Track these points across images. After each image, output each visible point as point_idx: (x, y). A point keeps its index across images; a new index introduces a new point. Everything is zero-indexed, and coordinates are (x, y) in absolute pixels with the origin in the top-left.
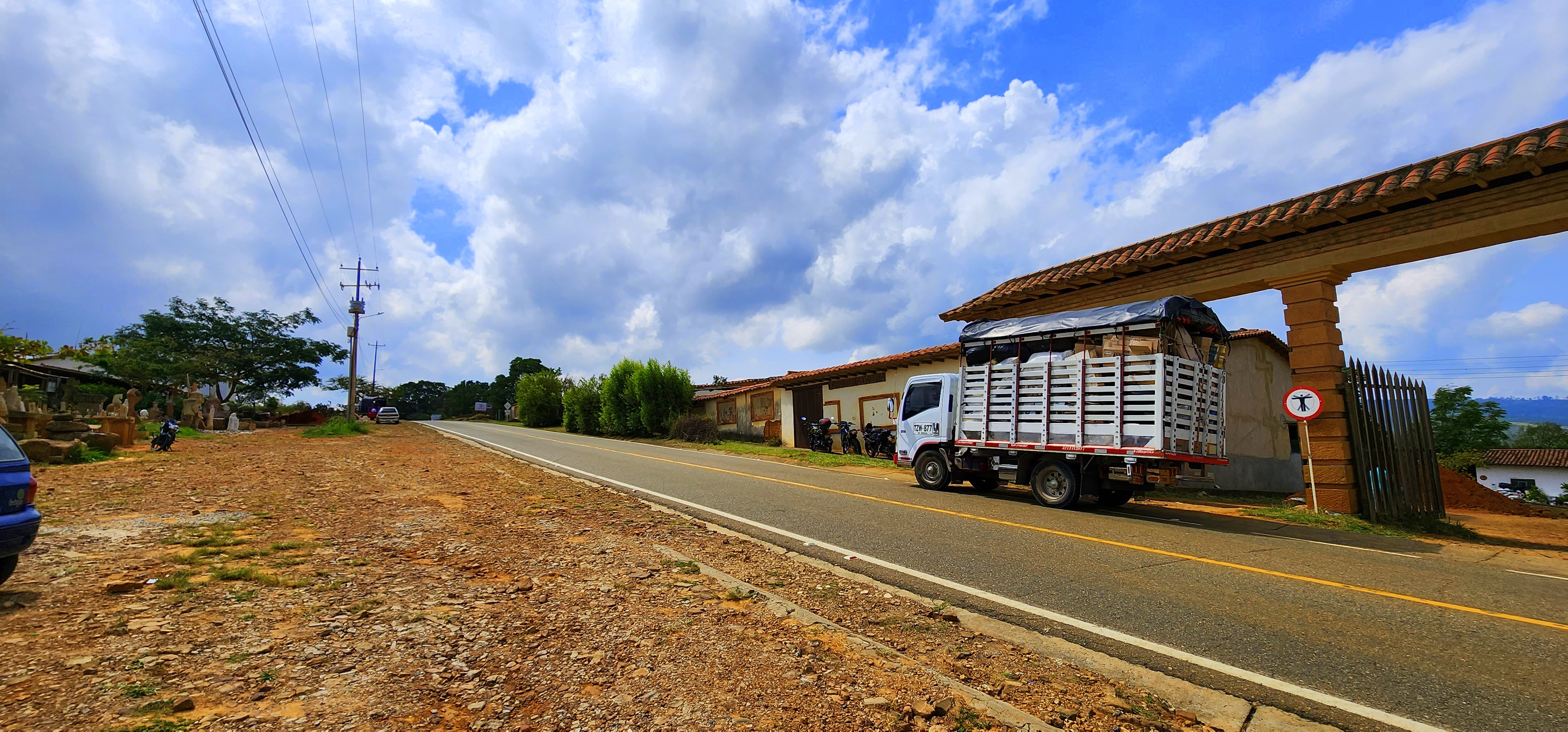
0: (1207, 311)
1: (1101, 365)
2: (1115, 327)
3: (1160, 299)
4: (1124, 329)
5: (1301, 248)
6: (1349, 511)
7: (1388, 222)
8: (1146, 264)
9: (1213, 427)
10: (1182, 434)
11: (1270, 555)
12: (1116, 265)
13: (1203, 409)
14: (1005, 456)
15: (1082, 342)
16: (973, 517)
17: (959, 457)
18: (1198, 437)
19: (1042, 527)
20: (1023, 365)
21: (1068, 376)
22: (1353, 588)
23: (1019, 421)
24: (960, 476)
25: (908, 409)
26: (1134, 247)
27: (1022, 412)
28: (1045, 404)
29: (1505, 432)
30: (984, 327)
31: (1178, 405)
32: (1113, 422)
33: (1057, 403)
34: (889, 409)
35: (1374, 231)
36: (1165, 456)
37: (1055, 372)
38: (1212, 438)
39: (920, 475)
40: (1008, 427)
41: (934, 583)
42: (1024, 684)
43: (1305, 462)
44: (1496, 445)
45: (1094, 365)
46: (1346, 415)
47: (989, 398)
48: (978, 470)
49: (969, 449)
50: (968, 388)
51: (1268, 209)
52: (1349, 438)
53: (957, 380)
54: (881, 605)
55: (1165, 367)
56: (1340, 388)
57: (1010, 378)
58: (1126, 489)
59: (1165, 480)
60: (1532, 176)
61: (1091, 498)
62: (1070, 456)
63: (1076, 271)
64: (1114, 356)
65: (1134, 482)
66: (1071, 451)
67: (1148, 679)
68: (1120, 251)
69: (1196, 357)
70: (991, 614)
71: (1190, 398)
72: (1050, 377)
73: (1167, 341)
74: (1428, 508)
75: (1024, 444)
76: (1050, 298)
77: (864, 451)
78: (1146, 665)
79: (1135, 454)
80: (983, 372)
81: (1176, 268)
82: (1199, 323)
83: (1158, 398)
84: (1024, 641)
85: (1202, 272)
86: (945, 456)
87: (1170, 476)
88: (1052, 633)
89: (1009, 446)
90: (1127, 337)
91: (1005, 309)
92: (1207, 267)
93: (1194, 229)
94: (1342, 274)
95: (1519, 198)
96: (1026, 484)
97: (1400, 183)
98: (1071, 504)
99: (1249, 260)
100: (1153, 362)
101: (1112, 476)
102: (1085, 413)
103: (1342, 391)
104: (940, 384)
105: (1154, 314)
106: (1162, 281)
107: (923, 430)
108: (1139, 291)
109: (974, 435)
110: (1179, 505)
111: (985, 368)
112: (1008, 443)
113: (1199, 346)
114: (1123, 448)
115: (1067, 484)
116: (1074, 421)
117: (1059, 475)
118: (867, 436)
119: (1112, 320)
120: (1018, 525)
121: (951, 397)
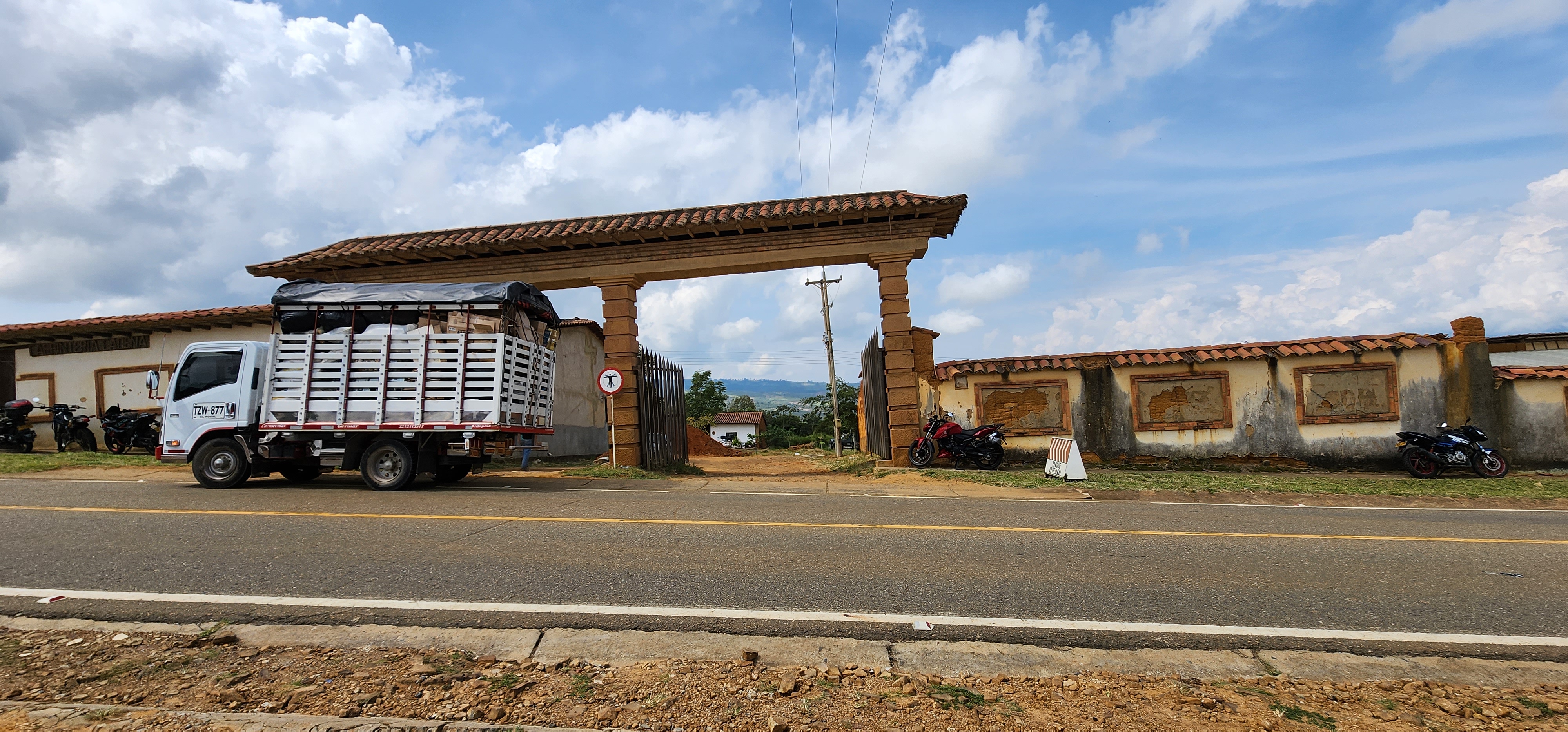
0: (543, 299)
1: (445, 341)
2: (461, 304)
3: (504, 283)
4: (470, 307)
5: (616, 257)
6: (635, 464)
7: (668, 247)
8: (497, 247)
9: (543, 401)
10: (517, 408)
11: (576, 506)
12: (469, 243)
13: (536, 386)
14: (329, 439)
15: (426, 316)
16: (278, 513)
17: (265, 444)
18: (530, 410)
19: (368, 513)
20: (357, 337)
21: (409, 351)
22: (625, 521)
23: (348, 398)
24: (262, 466)
25: (183, 385)
26: (487, 230)
27: (353, 389)
28: (382, 379)
29: (725, 402)
30: (308, 288)
31: (515, 381)
32: (453, 398)
33: (396, 379)
34: (150, 386)
35: (660, 252)
36: (501, 428)
37: (394, 346)
38: (542, 411)
39: (202, 471)
40: (335, 406)
41: (205, 603)
42: (320, 685)
43: (610, 428)
44: (720, 410)
45: (438, 341)
46: (637, 390)
47: (311, 373)
48: (291, 457)
49: (280, 434)
50: (281, 361)
51: (596, 219)
52: (638, 408)
53: (266, 350)
54: (108, 652)
55: (505, 347)
56: (635, 369)
57: (341, 351)
58: (466, 463)
59: (500, 451)
60: (739, 234)
61: (428, 476)
62: (407, 434)
63: (428, 242)
64: (459, 333)
65: (471, 456)
66: (409, 429)
67: (457, 637)
68: (474, 231)
69: (533, 339)
70: (286, 620)
71: (525, 375)
72: (390, 351)
73: (508, 322)
74: (680, 457)
75: (354, 424)
76: (398, 266)
77: (102, 445)
78: (457, 625)
79: (474, 428)
80: (304, 342)
81: (523, 256)
82: (537, 308)
83: (497, 375)
84: (327, 640)
85: (544, 263)
86: (245, 445)
87: (506, 447)
88: (363, 622)
89: (336, 427)
90: (472, 316)
91: (342, 271)
92: (549, 260)
93: (540, 223)
94: (640, 281)
95: (732, 246)
96: (357, 469)
97: (676, 220)
98: (407, 484)
99: (581, 259)
100: (495, 341)
101: (450, 452)
102: (425, 389)
103: (635, 372)
104: (240, 353)
105: (498, 296)
106: (510, 266)
107: (209, 414)
108: (489, 272)
109: (290, 416)
110: (515, 473)
111: (308, 337)
112: (334, 424)
113: (536, 329)
114: (463, 424)
115: (402, 464)
116: (413, 398)
117: (395, 455)
118: (109, 425)
119: (458, 298)
120: (338, 515)
121: (256, 371)
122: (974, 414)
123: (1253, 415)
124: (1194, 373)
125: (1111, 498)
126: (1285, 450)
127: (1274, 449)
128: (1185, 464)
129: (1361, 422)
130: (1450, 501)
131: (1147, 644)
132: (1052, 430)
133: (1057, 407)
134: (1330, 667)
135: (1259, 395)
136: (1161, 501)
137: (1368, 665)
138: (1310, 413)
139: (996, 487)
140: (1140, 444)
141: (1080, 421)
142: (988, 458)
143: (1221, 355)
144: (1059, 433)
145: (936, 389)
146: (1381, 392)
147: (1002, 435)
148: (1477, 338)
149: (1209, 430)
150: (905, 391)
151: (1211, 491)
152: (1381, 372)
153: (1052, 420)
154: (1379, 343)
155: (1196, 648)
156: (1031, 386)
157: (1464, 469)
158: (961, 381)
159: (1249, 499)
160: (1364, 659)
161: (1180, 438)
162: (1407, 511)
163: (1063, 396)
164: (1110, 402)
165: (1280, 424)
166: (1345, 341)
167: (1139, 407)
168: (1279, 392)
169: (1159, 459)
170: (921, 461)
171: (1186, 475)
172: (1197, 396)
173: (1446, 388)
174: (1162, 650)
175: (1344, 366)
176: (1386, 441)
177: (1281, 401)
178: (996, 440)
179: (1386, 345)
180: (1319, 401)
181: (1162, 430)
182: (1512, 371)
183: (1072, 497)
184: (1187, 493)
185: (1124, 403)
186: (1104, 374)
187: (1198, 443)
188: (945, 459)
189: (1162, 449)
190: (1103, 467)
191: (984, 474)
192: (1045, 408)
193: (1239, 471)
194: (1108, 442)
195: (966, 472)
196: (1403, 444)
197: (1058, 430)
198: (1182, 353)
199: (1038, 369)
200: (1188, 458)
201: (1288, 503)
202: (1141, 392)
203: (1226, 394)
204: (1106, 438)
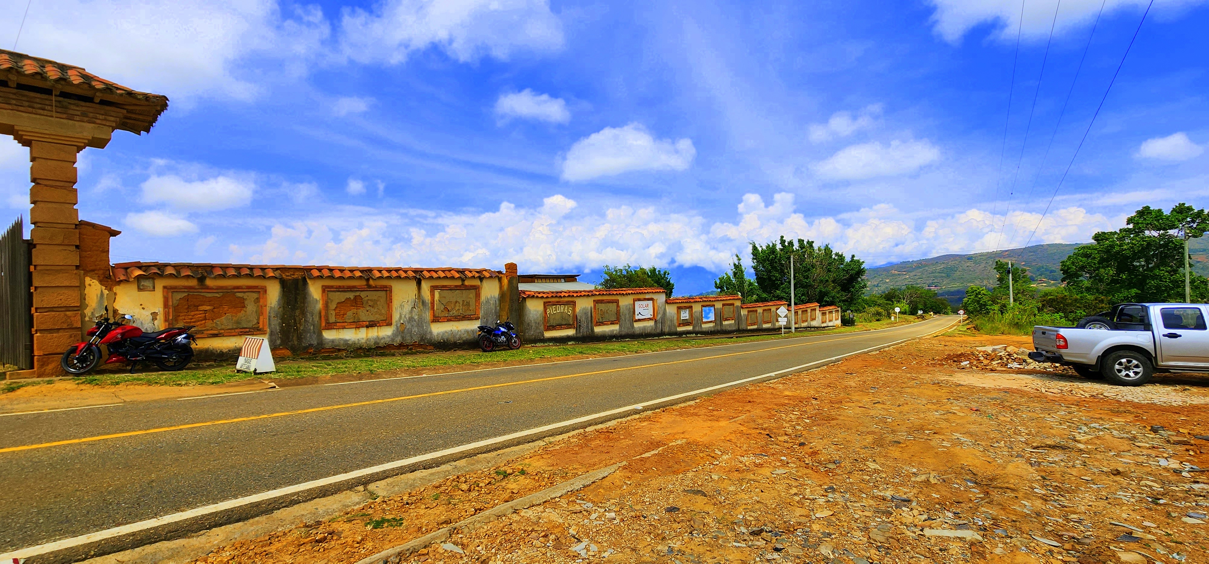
122: (161, 317)
123: (405, 317)
124: (369, 286)
125: (294, 385)
126: (422, 339)
127: (416, 339)
128: (358, 353)
129: (462, 320)
130: (496, 364)
131: (283, 505)
132: (248, 330)
133: (255, 310)
134: (410, 482)
135: (410, 302)
136: (336, 382)
137: (432, 474)
138: (437, 315)
139: (177, 387)
140: (326, 339)
141: (276, 323)
142: (175, 359)
143: (388, 275)
144: (255, 333)
145: (110, 290)
146: (473, 302)
147: (193, 337)
148: (514, 275)
149: (376, 327)
150: (64, 291)
151: (371, 371)
152: (473, 291)
153: (249, 321)
154: (474, 273)
155: (324, 496)
156: (229, 291)
157: (504, 345)
158: (147, 283)
159: (395, 374)
160: (430, 471)
161: (356, 333)
162: (475, 372)
163: (261, 300)
164: (304, 307)
165: (420, 323)
166: (458, 271)
167: (327, 310)
168: (421, 301)
169: (339, 350)
170: (80, 368)
171: (357, 361)
172: (370, 303)
173: (500, 301)
174: (295, 506)
175: (456, 286)
176: (473, 331)
177: (422, 307)
178: (184, 341)
179: (477, 275)
180: (443, 307)
181: (344, 328)
182: (526, 293)
183: (255, 388)
184: (355, 375)
185: (315, 307)
186: (301, 283)
187: (368, 337)
188: (117, 364)
189: (342, 342)
190: (294, 360)
191: (166, 375)
192: (242, 312)
193: (394, 355)
194: (300, 339)
195: (143, 375)
196: (480, 333)
197: (255, 330)
198: (362, 271)
199: (238, 276)
200: (361, 348)
201: (418, 375)
202: (330, 299)
203: (389, 301)
204: (298, 336)
